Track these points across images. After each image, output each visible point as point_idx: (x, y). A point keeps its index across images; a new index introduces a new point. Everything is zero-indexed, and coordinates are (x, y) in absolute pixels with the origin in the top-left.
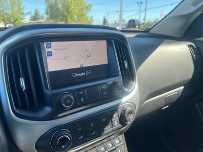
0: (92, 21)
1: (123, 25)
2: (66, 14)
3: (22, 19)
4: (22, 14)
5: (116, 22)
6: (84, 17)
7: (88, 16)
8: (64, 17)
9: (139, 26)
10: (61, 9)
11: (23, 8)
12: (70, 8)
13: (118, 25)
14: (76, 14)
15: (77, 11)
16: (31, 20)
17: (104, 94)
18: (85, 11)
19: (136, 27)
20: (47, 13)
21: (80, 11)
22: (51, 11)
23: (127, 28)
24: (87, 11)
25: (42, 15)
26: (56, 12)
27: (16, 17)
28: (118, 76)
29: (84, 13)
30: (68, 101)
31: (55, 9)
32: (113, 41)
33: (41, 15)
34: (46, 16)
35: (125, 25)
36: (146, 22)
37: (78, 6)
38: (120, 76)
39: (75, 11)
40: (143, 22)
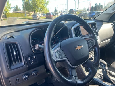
3: (9, 11)
4: (10, 8)
5: (62, 11)
6: (45, 9)
7: (47, 8)
8: (33, 9)
9: (75, 12)
10: (32, 4)
11: (10, 5)
12: (36, 4)
14: (40, 7)
16: (13, 11)
19: (74, 13)
20: (24, 7)
21: (42, 5)
22: (26, 6)
24: (46, 5)
31: (28, 4)
33: (19, 8)
36: (79, 10)
37: (41, 2)
40: (77, 10)
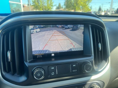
0: (91, 9)
1: (112, 12)
2: (75, 5)
3: (51, 9)
4: (52, 6)
5: (108, 10)
6: (86, 7)
7: (89, 6)
8: (74, 7)
10: (73, 2)
11: (53, 3)
12: (78, 1)
13: (109, 12)
14: (81, 5)
15: (82, 3)
16: (56, 9)
17: (74, 71)
18: (87, 3)
20: (65, 5)
21: (84, 3)
22: (67, 4)
23: (115, 13)
24: (89, 3)
25: (62, 6)
26: (70, 4)
27: (49, 8)
28: (90, 56)
29: (87, 4)
30: (39, 75)
31: (69, 2)
32: (90, 25)
34: (64, 7)
35: (114, 12)
38: (93, 57)
39: (81, 3)
